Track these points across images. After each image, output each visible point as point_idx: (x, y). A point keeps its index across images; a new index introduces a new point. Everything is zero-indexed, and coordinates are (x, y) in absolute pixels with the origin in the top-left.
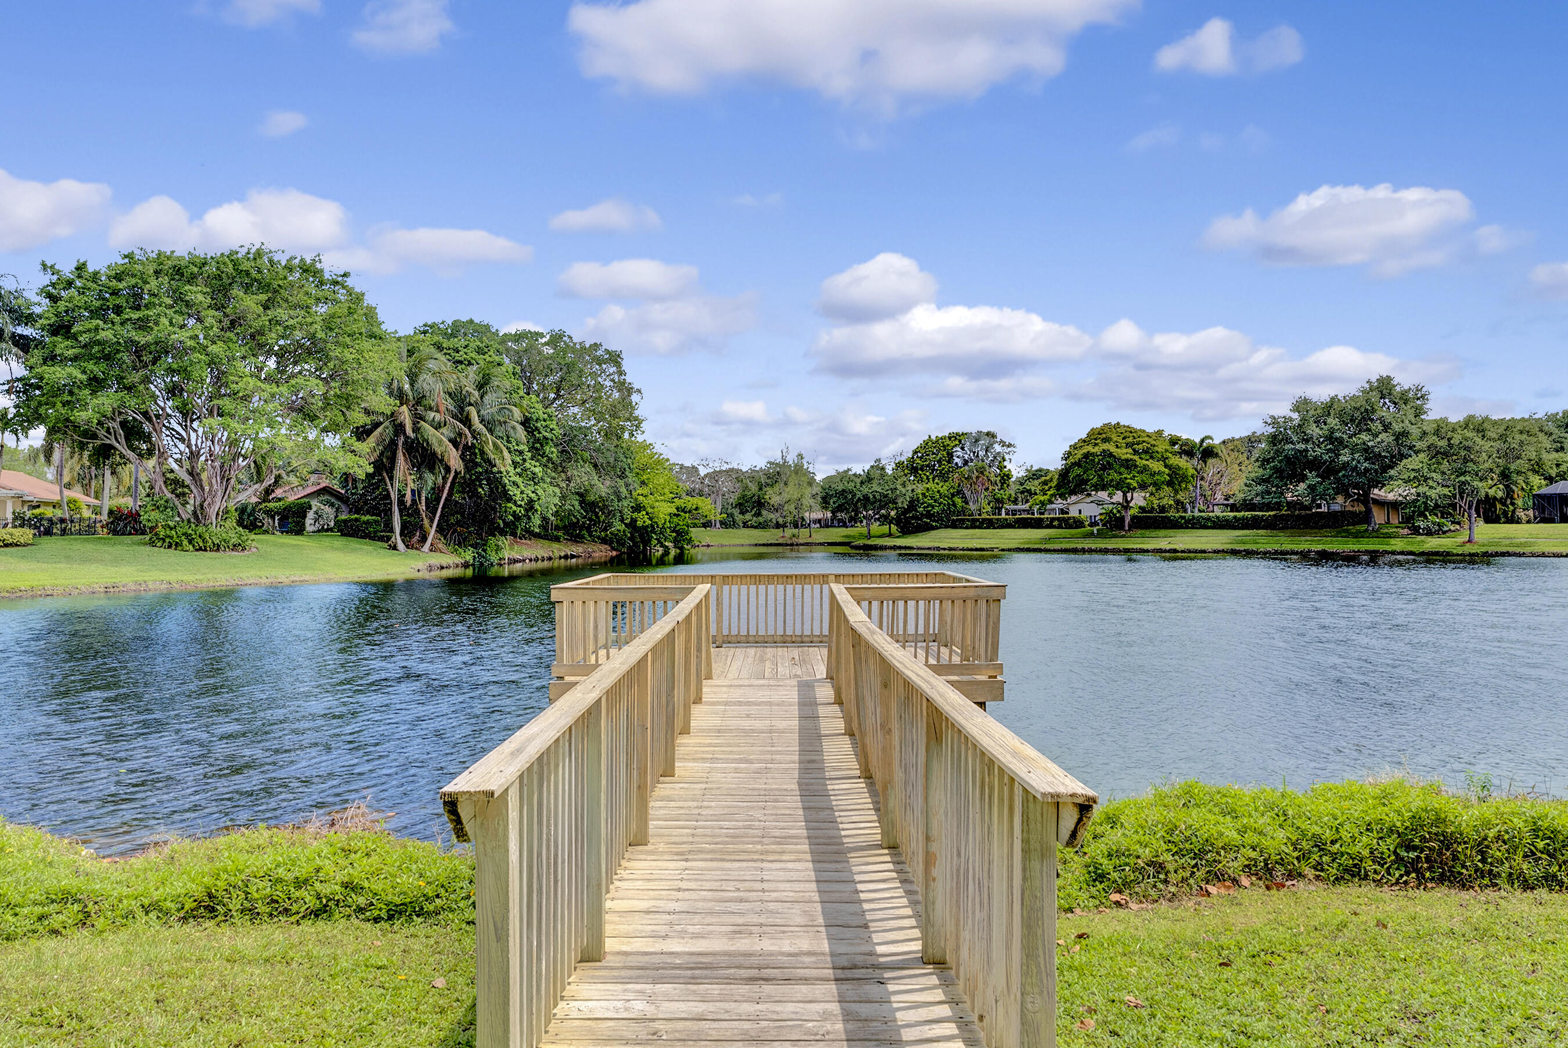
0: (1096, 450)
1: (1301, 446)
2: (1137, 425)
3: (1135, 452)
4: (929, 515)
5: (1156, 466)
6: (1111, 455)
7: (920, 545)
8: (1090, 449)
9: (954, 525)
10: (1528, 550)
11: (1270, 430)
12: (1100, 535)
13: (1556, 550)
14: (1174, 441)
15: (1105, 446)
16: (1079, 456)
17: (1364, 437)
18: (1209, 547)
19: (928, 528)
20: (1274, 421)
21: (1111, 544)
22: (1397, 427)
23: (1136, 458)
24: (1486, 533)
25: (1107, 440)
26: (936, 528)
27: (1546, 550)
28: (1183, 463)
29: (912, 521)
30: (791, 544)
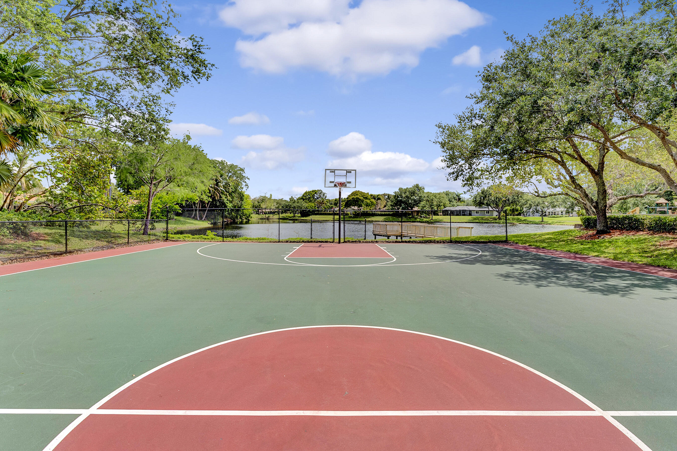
0: (355, 197)
1: (401, 199)
2: (363, 191)
3: (364, 198)
4: (309, 212)
5: (368, 201)
6: (359, 198)
7: (307, 219)
8: (353, 197)
9: (316, 214)
10: (442, 221)
11: (394, 194)
12: (354, 217)
13: (447, 221)
14: (371, 195)
15: (357, 196)
16: (351, 198)
17: (414, 197)
18: (380, 220)
19: (309, 215)
20: (395, 193)
21: (356, 219)
22: (420, 195)
23: (364, 199)
24: (435, 217)
25: (357, 195)
26: (311, 215)
27: (445, 221)
28: (373, 200)
29: (305, 213)
30: (268, 219)
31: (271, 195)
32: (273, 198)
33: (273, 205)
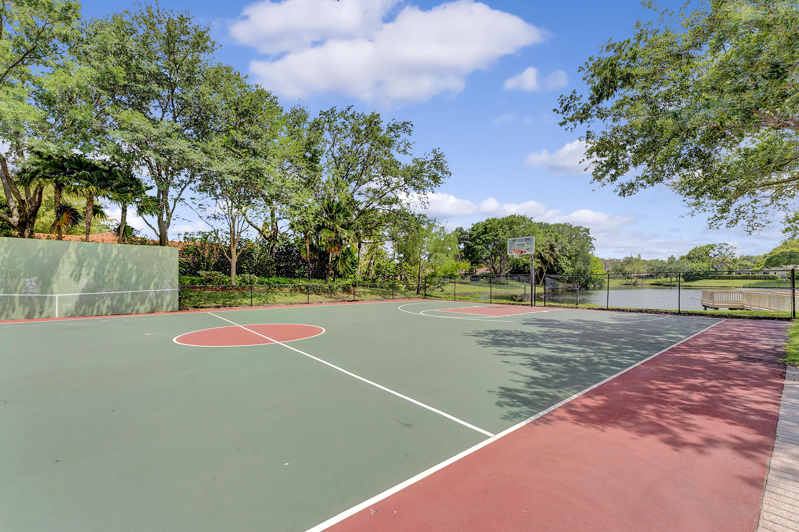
4: (698, 275)
7: (695, 285)
9: (709, 278)
19: (698, 279)
26: (702, 279)
29: (690, 277)
30: (634, 284)
31: (639, 255)
32: (642, 259)
33: (642, 267)
